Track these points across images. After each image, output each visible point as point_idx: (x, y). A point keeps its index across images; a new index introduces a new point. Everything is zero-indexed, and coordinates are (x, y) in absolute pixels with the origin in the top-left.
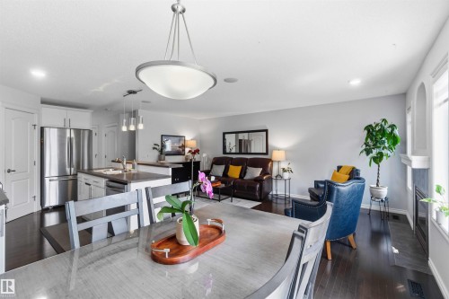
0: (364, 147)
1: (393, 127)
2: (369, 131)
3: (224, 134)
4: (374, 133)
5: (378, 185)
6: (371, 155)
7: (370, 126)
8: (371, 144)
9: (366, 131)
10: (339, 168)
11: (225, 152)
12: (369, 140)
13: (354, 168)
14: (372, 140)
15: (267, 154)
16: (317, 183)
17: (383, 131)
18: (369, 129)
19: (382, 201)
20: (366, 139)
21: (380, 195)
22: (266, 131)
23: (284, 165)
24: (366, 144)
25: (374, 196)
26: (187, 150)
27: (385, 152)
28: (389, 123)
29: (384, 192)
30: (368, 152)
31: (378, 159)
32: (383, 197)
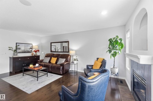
0: (108, 49)
1: (121, 39)
2: (110, 42)
3: (51, 43)
4: (113, 43)
5: (114, 67)
6: (111, 53)
7: (111, 39)
8: (111, 48)
9: (109, 42)
10: (98, 59)
11: (51, 51)
12: (110, 46)
13: (104, 59)
14: (111, 45)
15: (68, 52)
16: (87, 66)
17: (116, 41)
18: (110, 40)
19: (116, 75)
20: (109, 46)
21: (115, 72)
22: (68, 42)
23: (75, 57)
24: (109, 48)
25: (113, 73)
26: (33, 50)
27: (117, 51)
28: (119, 38)
29: (117, 71)
30: (110, 51)
31: (114, 55)
32: (116, 73)
